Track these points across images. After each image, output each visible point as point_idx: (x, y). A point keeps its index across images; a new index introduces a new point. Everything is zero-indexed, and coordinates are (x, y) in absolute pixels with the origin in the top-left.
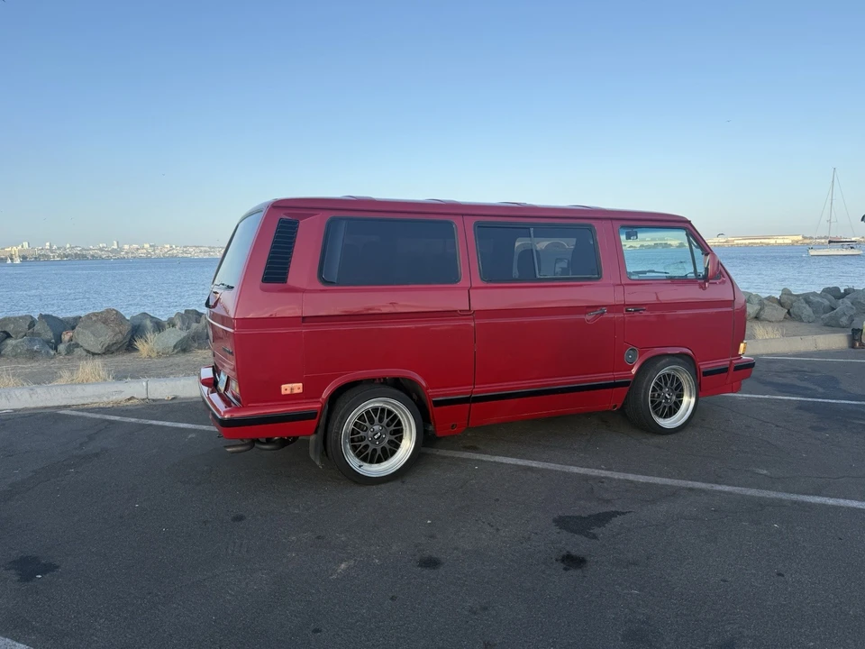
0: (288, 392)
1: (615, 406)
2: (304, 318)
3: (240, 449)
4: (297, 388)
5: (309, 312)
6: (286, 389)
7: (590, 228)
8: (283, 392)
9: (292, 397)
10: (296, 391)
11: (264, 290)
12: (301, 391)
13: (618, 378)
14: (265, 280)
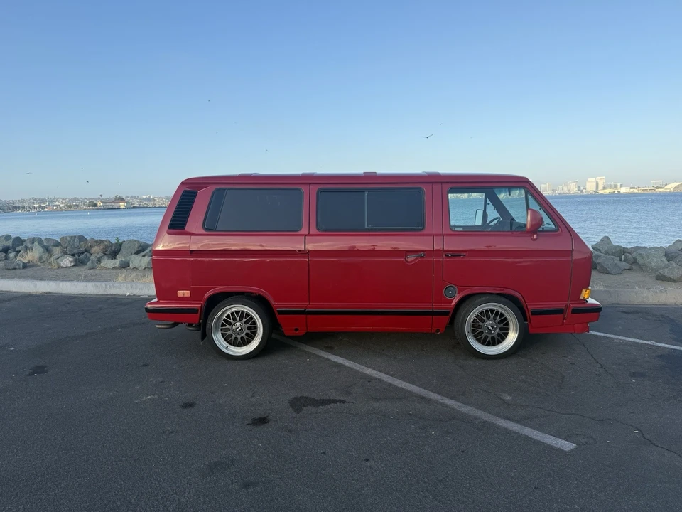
0: (181, 295)
1: (438, 331)
2: (192, 252)
3: (163, 326)
4: (187, 293)
5: (194, 248)
6: (181, 293)
7: (419, 190)
8: (179, 295)
9: (183, 299)
10: (186, 295)
11: (168, 233)
12: (189, 295)
13: (436, 308)
14: (169, 228)
